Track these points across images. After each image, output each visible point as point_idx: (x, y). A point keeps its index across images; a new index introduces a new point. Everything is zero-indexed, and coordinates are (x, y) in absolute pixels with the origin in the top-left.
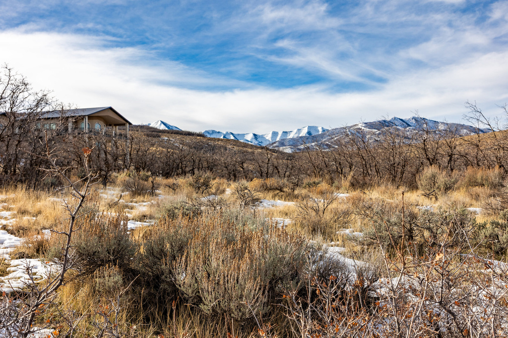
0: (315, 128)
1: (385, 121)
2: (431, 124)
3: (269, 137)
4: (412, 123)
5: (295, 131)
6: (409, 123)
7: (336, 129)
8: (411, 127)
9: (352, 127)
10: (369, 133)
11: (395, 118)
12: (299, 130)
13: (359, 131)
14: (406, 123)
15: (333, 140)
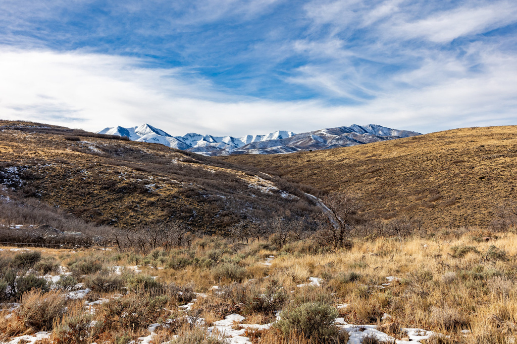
0: (286, 133)
1: (345, 128)
2: (386, 131)
3: (244, 140)
4: (369, 130)
5: (268, 135)
6: (367, 130)
7: (301, 134)
8: (368, 134)
9: (316, 132)
10: (331, 137)
11: (354, 125)
12: (271, 134)
13: (322, 136)
14: (363, 130)
15: (298, 144)
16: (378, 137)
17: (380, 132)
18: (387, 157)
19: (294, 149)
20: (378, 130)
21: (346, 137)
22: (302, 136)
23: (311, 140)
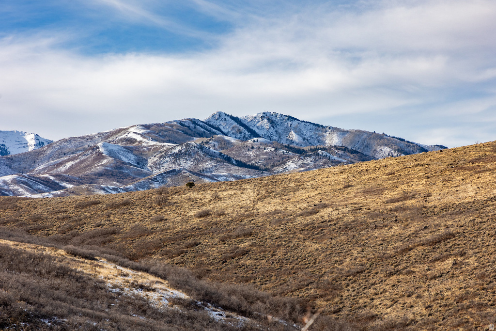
1: (194, 122)
2: (308, 134)
4: (262, 128)
6: (255, 129)
7: (70, 140)
8: (260, 139)
9: (111, 134)
10: (156, 150)
11: (220, 114)
13: (130, 146)
14: (246, 129)
15: (62, 169)
16: (289, 148)
17: (294, 136)
18: (449, 199)
19: (53, 186)
20: (287, 131)
21: (201, 147)
22: (71, 146)
23: (100, 156)
